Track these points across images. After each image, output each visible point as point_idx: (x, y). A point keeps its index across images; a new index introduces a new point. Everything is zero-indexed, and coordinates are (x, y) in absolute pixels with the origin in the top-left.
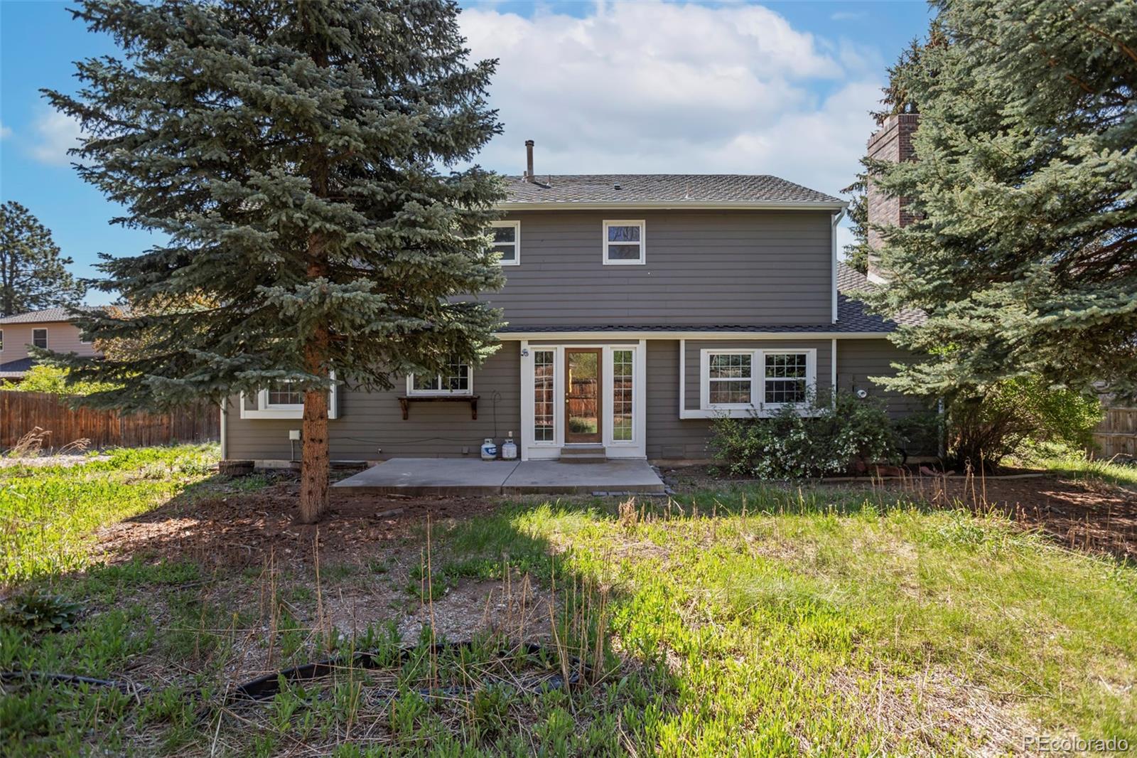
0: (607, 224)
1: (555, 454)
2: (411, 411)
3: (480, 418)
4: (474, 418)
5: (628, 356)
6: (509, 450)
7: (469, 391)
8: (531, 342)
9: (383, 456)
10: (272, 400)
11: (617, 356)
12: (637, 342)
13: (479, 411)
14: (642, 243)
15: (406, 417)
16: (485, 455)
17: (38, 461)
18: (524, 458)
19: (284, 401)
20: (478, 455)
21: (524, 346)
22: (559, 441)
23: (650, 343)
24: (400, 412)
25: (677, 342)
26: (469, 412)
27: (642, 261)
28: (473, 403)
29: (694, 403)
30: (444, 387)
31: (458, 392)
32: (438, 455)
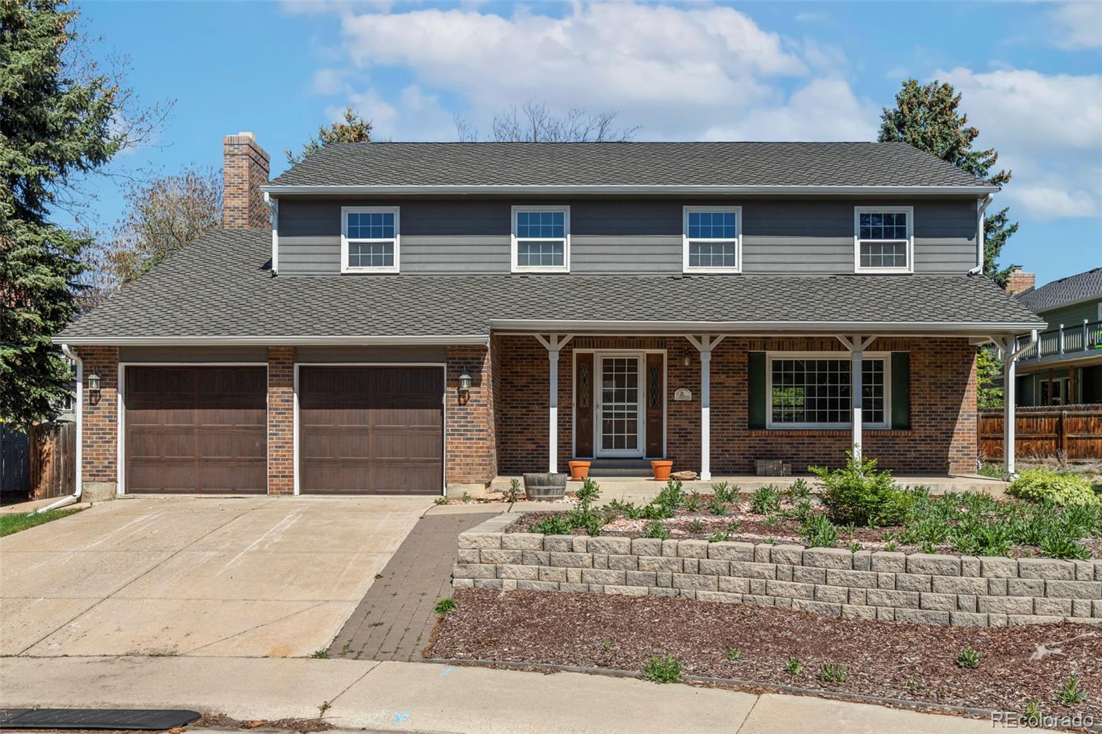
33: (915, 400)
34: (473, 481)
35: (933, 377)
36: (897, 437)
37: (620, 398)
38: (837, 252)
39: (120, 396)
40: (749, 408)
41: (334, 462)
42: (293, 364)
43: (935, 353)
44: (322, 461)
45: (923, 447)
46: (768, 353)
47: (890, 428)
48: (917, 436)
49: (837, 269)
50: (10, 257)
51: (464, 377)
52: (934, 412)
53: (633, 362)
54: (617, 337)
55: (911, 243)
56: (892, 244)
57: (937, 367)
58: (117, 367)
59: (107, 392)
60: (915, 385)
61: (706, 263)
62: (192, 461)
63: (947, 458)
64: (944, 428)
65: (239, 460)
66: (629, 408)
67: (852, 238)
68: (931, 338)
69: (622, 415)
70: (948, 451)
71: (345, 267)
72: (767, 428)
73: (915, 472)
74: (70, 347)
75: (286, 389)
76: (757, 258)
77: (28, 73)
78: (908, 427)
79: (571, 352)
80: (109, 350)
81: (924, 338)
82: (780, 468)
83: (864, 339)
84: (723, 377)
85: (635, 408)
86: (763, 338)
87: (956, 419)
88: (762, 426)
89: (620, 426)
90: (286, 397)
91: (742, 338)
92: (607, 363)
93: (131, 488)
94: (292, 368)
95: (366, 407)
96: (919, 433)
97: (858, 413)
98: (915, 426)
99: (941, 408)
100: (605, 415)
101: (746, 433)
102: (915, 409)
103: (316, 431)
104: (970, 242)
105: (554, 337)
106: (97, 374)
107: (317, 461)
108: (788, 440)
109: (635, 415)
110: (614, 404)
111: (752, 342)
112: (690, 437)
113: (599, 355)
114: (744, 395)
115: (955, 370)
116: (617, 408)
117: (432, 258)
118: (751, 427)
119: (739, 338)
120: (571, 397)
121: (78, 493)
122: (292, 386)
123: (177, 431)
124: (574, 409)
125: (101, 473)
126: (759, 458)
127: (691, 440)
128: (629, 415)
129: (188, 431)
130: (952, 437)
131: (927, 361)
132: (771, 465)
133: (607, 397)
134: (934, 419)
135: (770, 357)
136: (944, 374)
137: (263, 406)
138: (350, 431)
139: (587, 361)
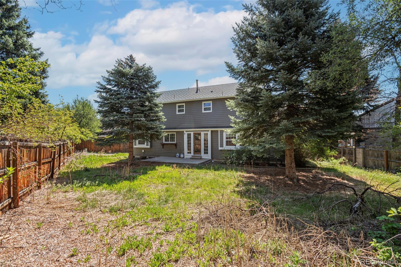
0: (203, 103)
1: (191, 157)
2: (164, 146)
3: (177, 148)
4: (176, 148)
5: (207, 134)
6: (182, 156)
7: (175, 142)
8: (186, 131)
9: (158, 156)
10: (139, 144)
11: (205, 134)
12: (208, 131)
13: (177, 147)
14: (211, 107)
15: (163, 148)
16: (177, 157)
17: (103, 154)
18: (185, 158)
19: (141, 144)
20: (175, 156)
21: (185, 132)
22: (192, 154)
23: (212, 131)
24: (162, 146)
25: (218, 131)
26: (175, 147)
27: (211, 111)
28: (176, 145)
29: (222, 146)
30: (171, 141)
31: (173, 142)
32: (169, 156)
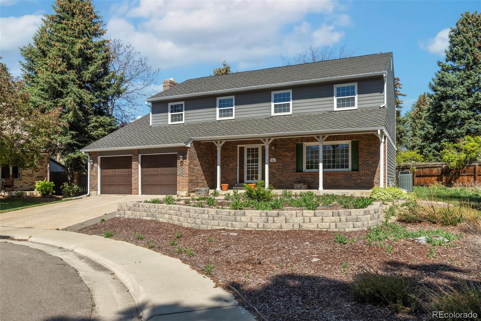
33: (360, 159)
34: (184, 190)
35: (368, 150)
36: (353, 174)
37: (253, 162)
38: (327, 103)
39: (98, 166)
40: (297, 164)
41: (150, 185)
42: (138, 155)
43: (369, 140)
44: (147, 184)
45: (363, 178)
46: (304, 143)
47: (351, 171)
48: (361, 173)
49: (328, 110)
50: (89, 127)
51: (181, 157)
52: (368, 164)
53: (257, 149)
54: (251, 140)
55: (356, 97)
56: (350, 98)
57: (369, 145)
58: (98, 158)
59: (95, 165)
60: (360, 153)
61: (280, 111)
62: (116, 184)
63: (373, 182)
64: (372, 170)
65: (127, 184)
66: (256, 165)
67: (332, 97)
68: (367, 134)
69: (253, 168)
70: (374, 179)
71: (170, 122)
72: (304, 171)
73: (360, 188)
74: (84, 152)
75: (136, 162)
76: (298, 108)
77: (92, 73)
78: (358, 170)
79: (237, 146)
80: (95, 153)
81: (364, 134)
82: (302, 186)
83: (323, 137)
84: (287, 153)
85: (257, 165)
86: (301, 138)
87: (377, 166)
88: (302, 171)
89: (253, 171)
90: (136, 165)
91: (294, 138)
92: (248, 149)
93: (102, 193)
94: (138, 156)
95: (158, 167)
96: (362, 172)
97: (321, 165)
98: (360, 170)
99: (371, 162)
100: (248, 168)
101: (295, 174)
102: (360, 163)
103: (146, 175)
104: (381, 94)
105: (219, 142)
106: (92, 160)
107: (145, 184)
108: (311, 176)
109: (257, 168)
110: (250, 164)
111: (297, 139)
112: (275, 175)
113: (246, 147)
114: (295, 159)
115: (377, 146)
116: (252, 165)
117: (193, 117)
118: (297, 171)
119: (293, 138)
120: (237, 162)
121: (88, 194)
122: (138, 161)
123: (112, 176)
124: (238, 166)
125: (94, 188)
126: (296, 183)
127: (276, 176)
128: (256, 168)
129: (115, 176)
130: (375, 174)
131: (365, 144)
132: (299, 185)
133: (248, 162)
134: (368, 167)
135: (305, 145)
136: (372, 148)
137: (131, 168)
138: (154, 175)
139: (242, 149)
